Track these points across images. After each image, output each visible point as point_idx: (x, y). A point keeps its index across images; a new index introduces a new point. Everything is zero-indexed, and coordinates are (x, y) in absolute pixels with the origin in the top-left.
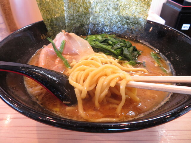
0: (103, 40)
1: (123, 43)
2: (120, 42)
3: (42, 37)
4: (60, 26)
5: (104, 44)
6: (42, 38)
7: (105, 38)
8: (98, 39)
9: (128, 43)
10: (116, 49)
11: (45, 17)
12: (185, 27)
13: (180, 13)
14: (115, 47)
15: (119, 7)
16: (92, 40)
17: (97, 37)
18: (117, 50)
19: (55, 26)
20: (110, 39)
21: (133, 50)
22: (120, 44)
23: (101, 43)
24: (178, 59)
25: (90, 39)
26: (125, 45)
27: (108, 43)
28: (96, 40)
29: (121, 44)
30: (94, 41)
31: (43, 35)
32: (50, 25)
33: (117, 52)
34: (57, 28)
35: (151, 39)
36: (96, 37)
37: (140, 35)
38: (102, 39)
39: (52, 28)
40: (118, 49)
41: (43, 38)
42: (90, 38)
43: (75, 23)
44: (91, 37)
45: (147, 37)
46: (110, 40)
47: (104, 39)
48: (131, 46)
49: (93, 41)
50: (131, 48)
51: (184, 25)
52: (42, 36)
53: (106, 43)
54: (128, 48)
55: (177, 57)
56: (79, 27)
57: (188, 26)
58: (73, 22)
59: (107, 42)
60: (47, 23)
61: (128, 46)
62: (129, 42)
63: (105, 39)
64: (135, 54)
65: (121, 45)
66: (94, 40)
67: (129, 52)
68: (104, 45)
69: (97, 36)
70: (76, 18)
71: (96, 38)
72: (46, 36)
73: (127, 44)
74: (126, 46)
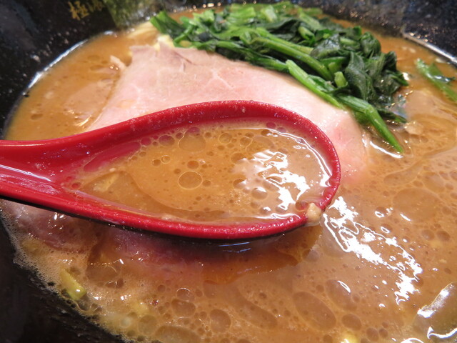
0: (281, 24)
1: (350, 38)
2: (342, 34)
3: (72, 10)
5: (284, 36)
6: (75, 15)
7: (288, 16)
8: (265, 20)
9: (369, 38)
10: (324, 57)
14: (322, 49)
16: (245, 21)
17: (262, 11)
18: (330, 62)
20: (305, 20)
21: (385, 67)
22: (339, 41)
23: (275, 31)
25: (238, 18)
26: (357, 47)
27: (298, 34)
28: (258, 22)
29: (343, 40)
30: (252, 23)
31: (78, 3)
33: (328, 69)
35: (447, 22)
36: (257, 10)
37: (404, 8)
38: (279, 19)
40: (331, 55)
41: (79, 15)
42: (238, 15)
44: (239, 11)
45: (429, 16)
46: (306, 24)
47: (286, 20)
48: (377, 50)
49: (246, 25)
50: (378, 61)
52: (75, 6)
53: (290, 36)
54: (367, 57)
59: (295, 31)
61: (367, 50)
62: (372, 38)
63: (290, 19)
64: (389, 83)
65: (342, 44)
66: (252, 20)
67: (368, 73)
68: (285, 39)
69: (260, 9)
71: (259, 16)
72: (87, 7)
73: (365, 42)
74: (361, 49)
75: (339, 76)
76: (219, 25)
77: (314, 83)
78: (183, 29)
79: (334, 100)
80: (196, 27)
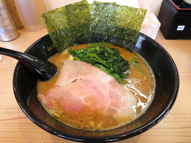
0: (100, 53)
1: (116, 57)
3: (48, 49)
4: (63, 37)
11: (51, 33)
12: (180, 28)
13: (176, 15)
14: (109, 61)
15: (116, 19)
17: (96, 48)
19: (59, 38)
23: (98, 55)
24: (159, 75)
27: (104, 55)
28: (95, 52)
29: (114, 57)
30: (93, 52)
31: (49, 47)
32: (56, 39)
33: (110, 66)
34: (61, 39)
39: (57, 41)
40: (110, 63)
41: (50, 50)
42: (90, 49)
43: (77, 33)
48: (122, 61)
50: (122, 64)
51: (179, 26)
53: (102, 56)
55: (159, 72)
56: (80, 36)
57: (184, 27)
58: (74, 32)
60: (53, 38)
65: (114, 59)
70: (78, 29)
72: (52, 48)
74: (118, 60)
75: (112, 69)
76: (85, 53)
77: (106, 70)
78: (76, 54)
79: (110, 74)
80: (79, 54)
